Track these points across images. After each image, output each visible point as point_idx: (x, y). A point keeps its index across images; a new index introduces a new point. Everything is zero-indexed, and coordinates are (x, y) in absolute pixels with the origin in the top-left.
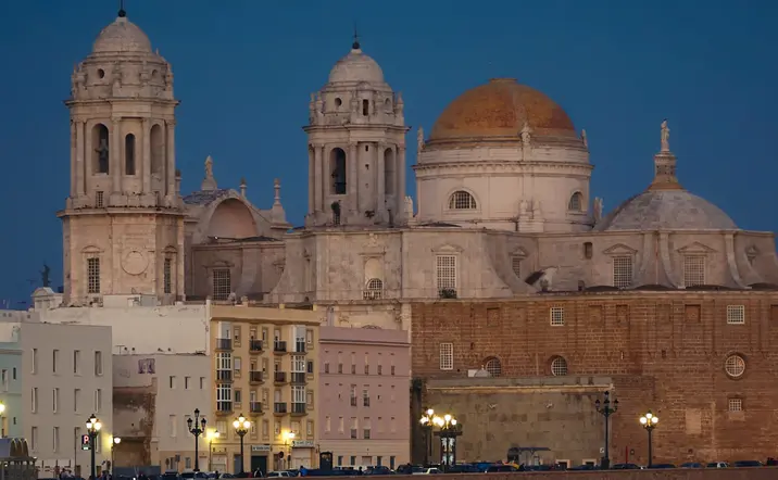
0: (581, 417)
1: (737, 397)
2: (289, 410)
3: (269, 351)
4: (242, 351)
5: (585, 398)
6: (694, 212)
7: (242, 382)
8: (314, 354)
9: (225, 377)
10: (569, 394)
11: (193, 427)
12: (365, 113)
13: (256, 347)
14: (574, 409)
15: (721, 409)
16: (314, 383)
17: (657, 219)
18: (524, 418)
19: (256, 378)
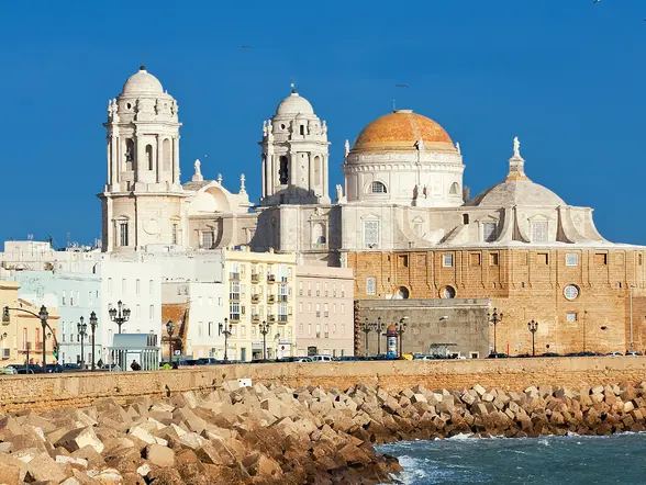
0: (467, 325)
1: (572, 313)
2: (276, 319)
3: (263, 281)
4: (246, 280)
5: (471, 313)
6: (538, 195)
7: (245, 301)
8: (292, 283)
9: (235, 296)
10: (460, 310)
11: (224, 329)
12: (302, 133)
13: (254, 278)
14: (462, 320)
15: (562, 321)
16: (292, 301)
17: (513, 199)
18: (428, 325)
19: (255, 299)
